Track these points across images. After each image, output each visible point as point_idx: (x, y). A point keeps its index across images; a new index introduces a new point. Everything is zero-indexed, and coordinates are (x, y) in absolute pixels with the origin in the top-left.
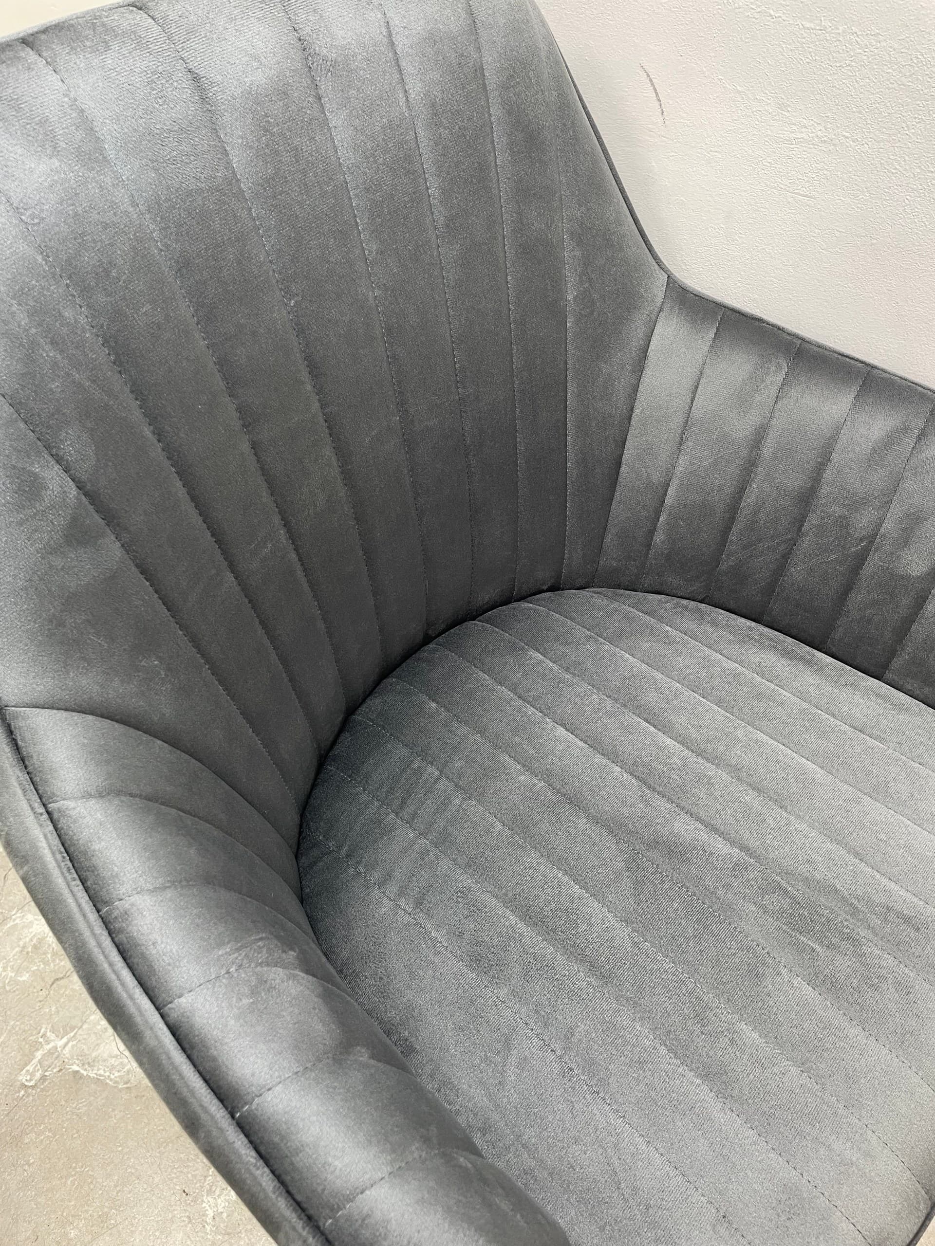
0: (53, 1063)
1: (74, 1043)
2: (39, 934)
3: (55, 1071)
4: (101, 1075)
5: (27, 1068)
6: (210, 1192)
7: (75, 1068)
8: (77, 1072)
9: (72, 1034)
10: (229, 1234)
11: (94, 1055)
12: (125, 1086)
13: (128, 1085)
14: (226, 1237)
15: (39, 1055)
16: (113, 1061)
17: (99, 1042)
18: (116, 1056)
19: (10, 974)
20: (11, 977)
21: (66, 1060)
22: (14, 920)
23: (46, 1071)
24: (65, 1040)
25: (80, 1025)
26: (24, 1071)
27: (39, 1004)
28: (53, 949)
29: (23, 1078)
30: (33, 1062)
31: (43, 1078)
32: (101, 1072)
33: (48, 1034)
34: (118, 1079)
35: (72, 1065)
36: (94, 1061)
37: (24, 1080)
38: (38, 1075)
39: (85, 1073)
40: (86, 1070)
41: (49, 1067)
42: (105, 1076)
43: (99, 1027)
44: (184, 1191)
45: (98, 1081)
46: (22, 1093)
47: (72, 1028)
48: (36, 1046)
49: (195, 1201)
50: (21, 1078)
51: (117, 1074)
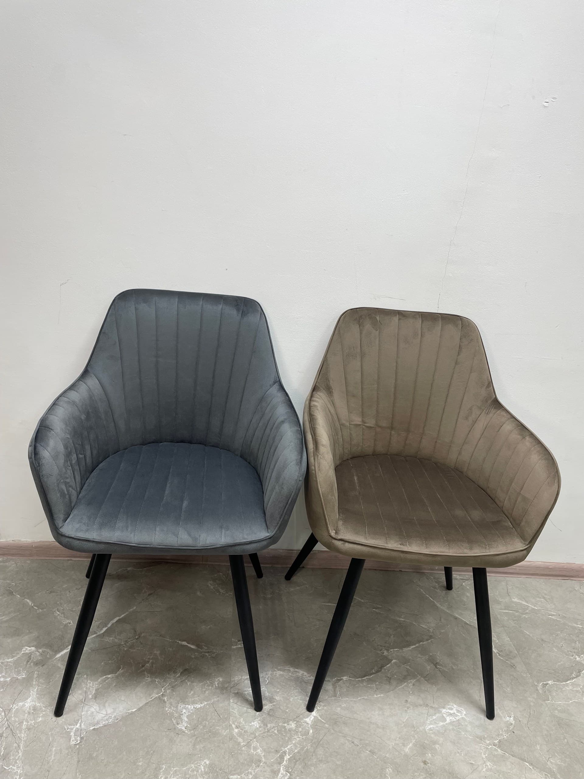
0: (81, 733)
1: (83, 723)
2: (31, 705)
3: (84, 734)
4: (104, 724)
5: (72, 739)
6: (178, 724)
7: (92, 728)
8: (94, 729)
9: (80, 721)
10: (194, 729)
11: (96, 721)
12: (118, 720)
13: (119, 720)
14: (195, 730)
15: (72, 734)
16: (106, 718)
17: (94, 717)
18: (105, 716)
19: (32, 722)
20: (34, 723)
21: (86, 729)
22: (15, 708)
23: (81, 736)
24: (78, 725)
25: (80, 718)
26: (71, 741)
27: (55, 722)
28: (43, 706)
29: (73, 743)
30: (72, 737)
31: (82, 738)
32: (104, 723)
33: (69, 727)
34: (113, 721)
35: (90, 728)
36: (97, 722)
37: (74, 743)
38: (79, 738)
39: (98, 727)
40: (97, 726)
41: (81, 734)
42: (107, 723)
43: (89, 714)
44: (169, 729)
45: (105, 726)
46: (78, 746)
47: (78, 720)
48: (69, 732)
49: (175, 729)
50: (72, 743)
51: (111, 720)
